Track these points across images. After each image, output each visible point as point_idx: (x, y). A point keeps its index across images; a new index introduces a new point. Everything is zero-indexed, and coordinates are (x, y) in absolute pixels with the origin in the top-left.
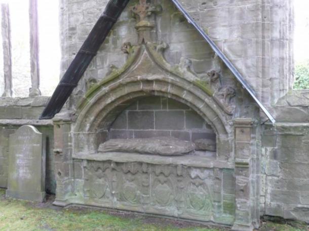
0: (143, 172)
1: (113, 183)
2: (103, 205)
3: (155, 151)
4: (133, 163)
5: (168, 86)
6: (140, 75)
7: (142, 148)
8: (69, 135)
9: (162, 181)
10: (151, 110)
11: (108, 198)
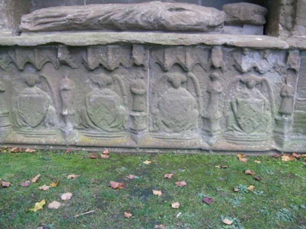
0: (135, 65)
1: (64, 94)
2: (43, 141)
3: (156, 20)
4: (110, 46)
7: (124, 16)
9: (178, 82)
11: (52, 125)
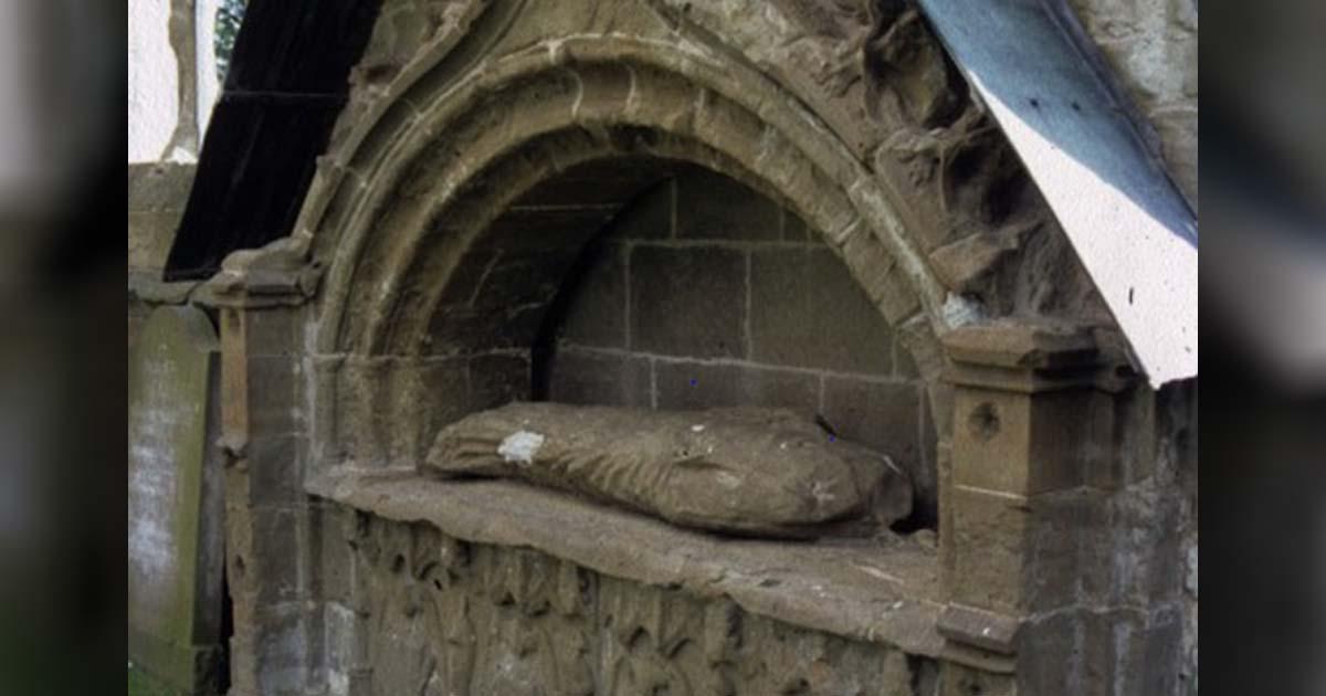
1: (452, 653)
5: (694, 97)
6: (556, 37)
8: (297, 369)
10: (734, 245)
